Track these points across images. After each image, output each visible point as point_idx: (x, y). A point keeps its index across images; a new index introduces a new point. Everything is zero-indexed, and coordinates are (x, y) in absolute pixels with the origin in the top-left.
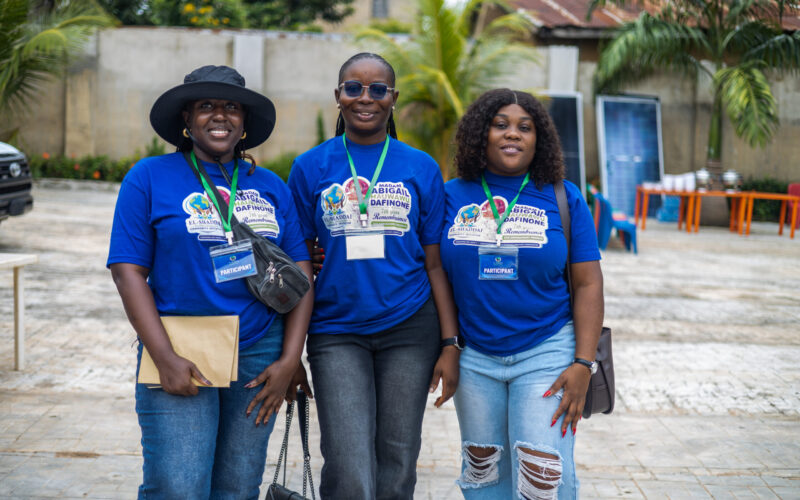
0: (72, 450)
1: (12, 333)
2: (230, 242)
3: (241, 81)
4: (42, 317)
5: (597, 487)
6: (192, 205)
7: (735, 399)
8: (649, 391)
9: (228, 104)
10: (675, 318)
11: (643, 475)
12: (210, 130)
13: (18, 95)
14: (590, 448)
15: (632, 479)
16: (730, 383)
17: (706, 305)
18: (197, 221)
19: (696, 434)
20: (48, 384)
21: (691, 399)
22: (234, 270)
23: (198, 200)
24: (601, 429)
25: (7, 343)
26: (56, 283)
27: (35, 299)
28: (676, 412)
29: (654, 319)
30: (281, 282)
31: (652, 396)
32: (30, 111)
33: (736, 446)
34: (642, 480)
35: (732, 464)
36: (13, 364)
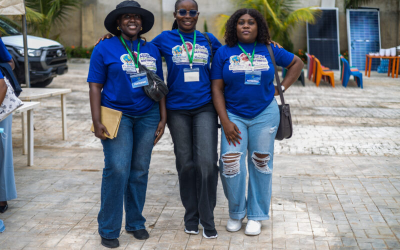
0: (88, 169)
1: (61, 125)
2: (138, 72)
3: (140, 6)
4: (74, 119)
5: (312, 182)
6: (124, 59)
7: (389, 149)
8: (349, 147)
9: (136, 16)
10: (372, 117)
11: (334, 178)
12: (129, 26)
13: (59, 18)
14: (314, 168)
15: (329, 179)
16: (388, 143)
17: (390, 110)
18: (126, 65)
19: (364, 163)
20: (77, 145)
21: (368, 150)
22: (140, 83)
23: (126, 57)
24: (321, 161)
25: (59, 129)
26: (80, 105)
27: (70, 112)
28: (359, 155)
29: (362, 117)
30: (158, 89)
31: (350, 149)
32: (64, 25)
33: (382, 167)
34: (333, 180)
35: (377, 174)
36: (62, 138)
